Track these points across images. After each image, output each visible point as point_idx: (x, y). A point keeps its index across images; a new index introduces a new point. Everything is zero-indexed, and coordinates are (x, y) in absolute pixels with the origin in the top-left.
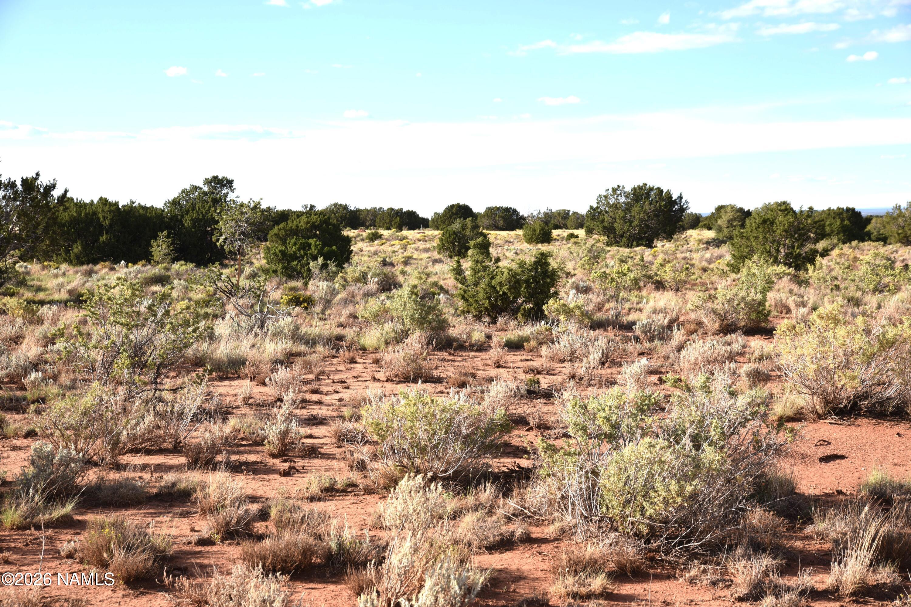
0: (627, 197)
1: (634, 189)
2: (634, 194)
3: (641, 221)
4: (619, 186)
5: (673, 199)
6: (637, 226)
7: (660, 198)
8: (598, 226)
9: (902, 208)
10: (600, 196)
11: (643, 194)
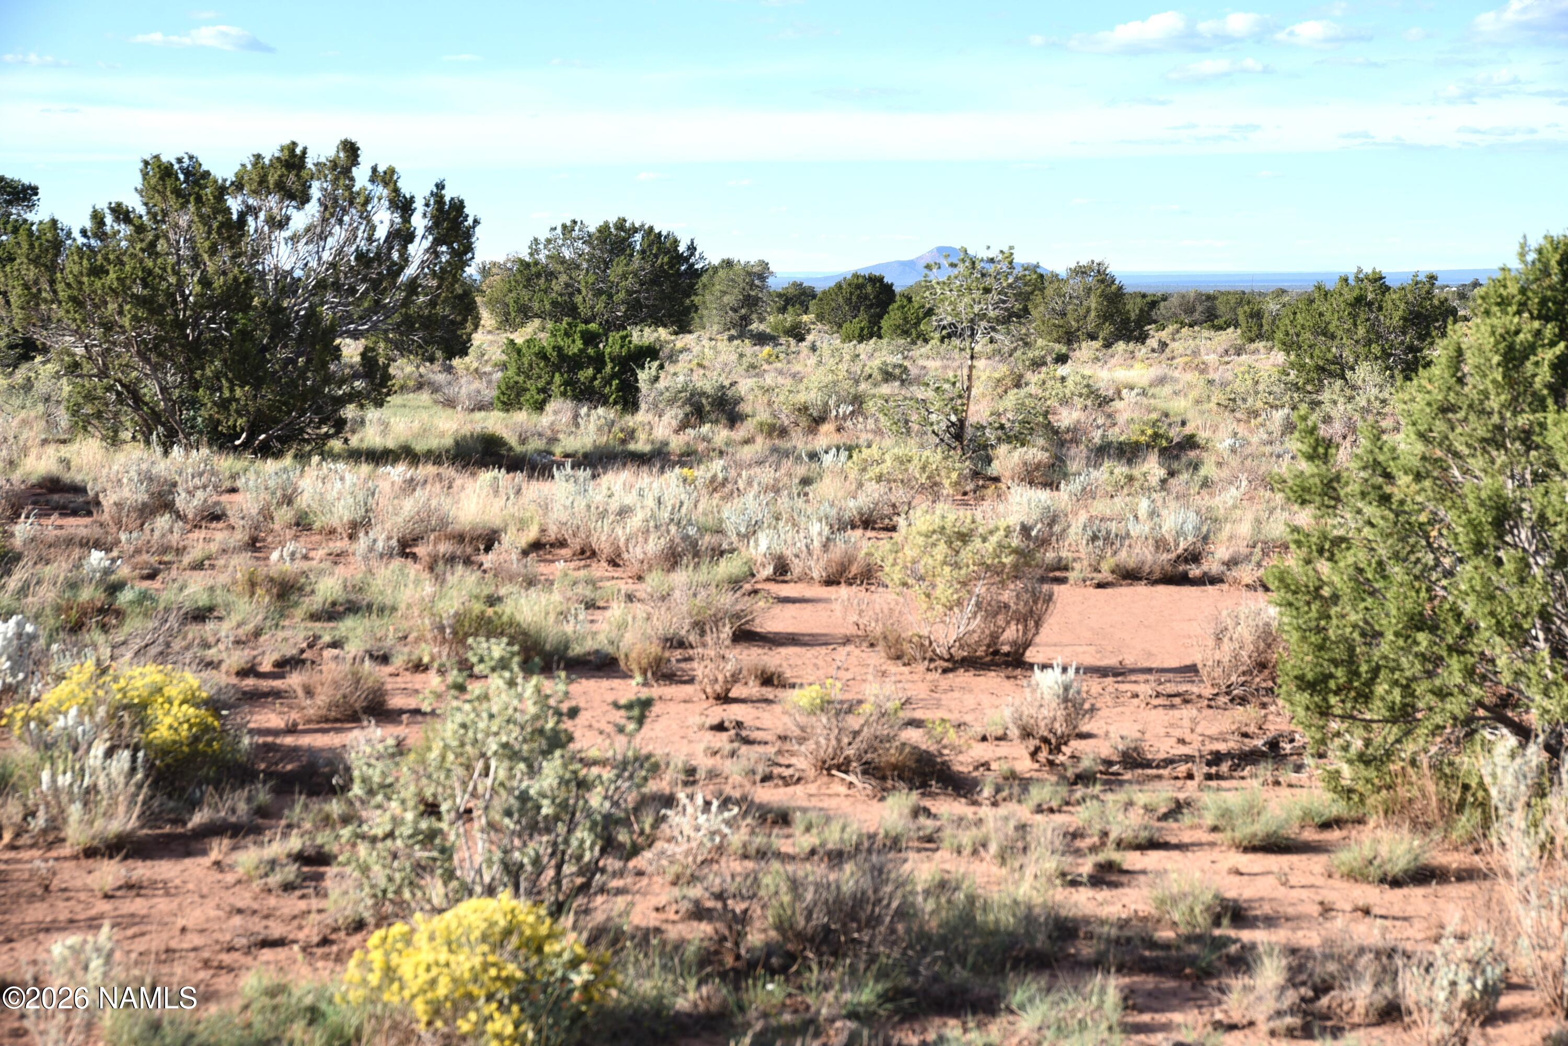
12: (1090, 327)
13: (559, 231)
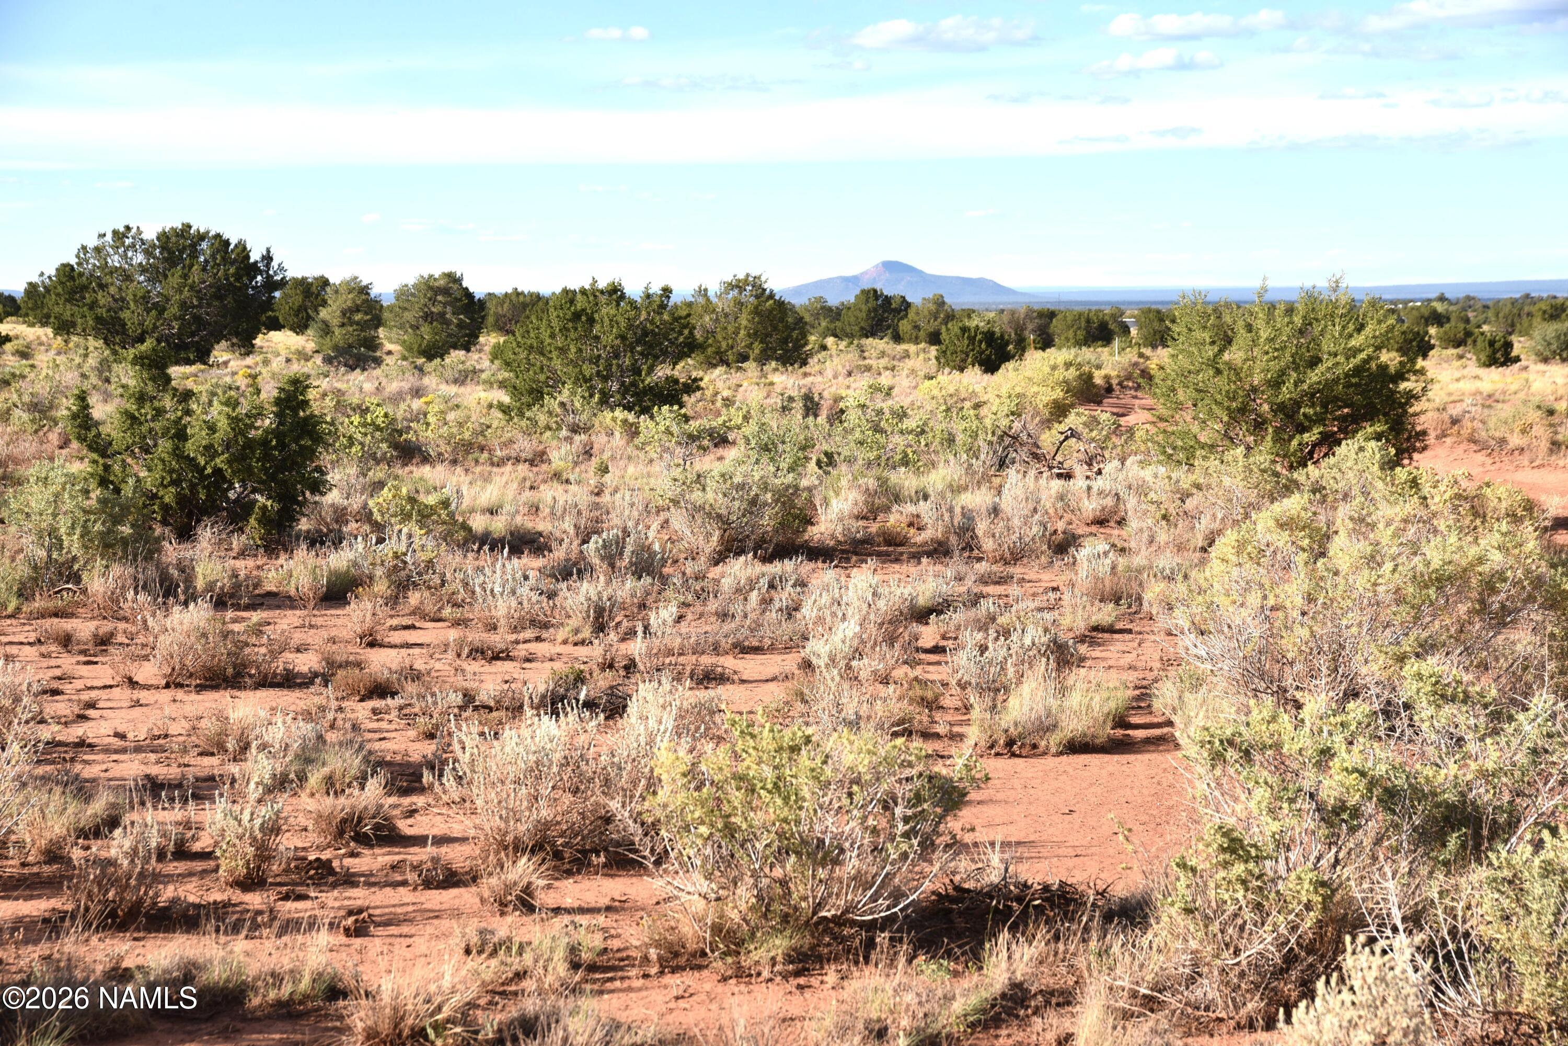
0: (148, 253)
1: (164, 237)
2: (163, 248)
3: (183, 305)
4: (128, 228)
5: (252, 260)
6: (176, 319)
7: (223, 259)
8: (84, 316)
9: (711, 293)
10: (84, 248)
11: (184, 248)
12: (741, 347)
13: (109, 237)
